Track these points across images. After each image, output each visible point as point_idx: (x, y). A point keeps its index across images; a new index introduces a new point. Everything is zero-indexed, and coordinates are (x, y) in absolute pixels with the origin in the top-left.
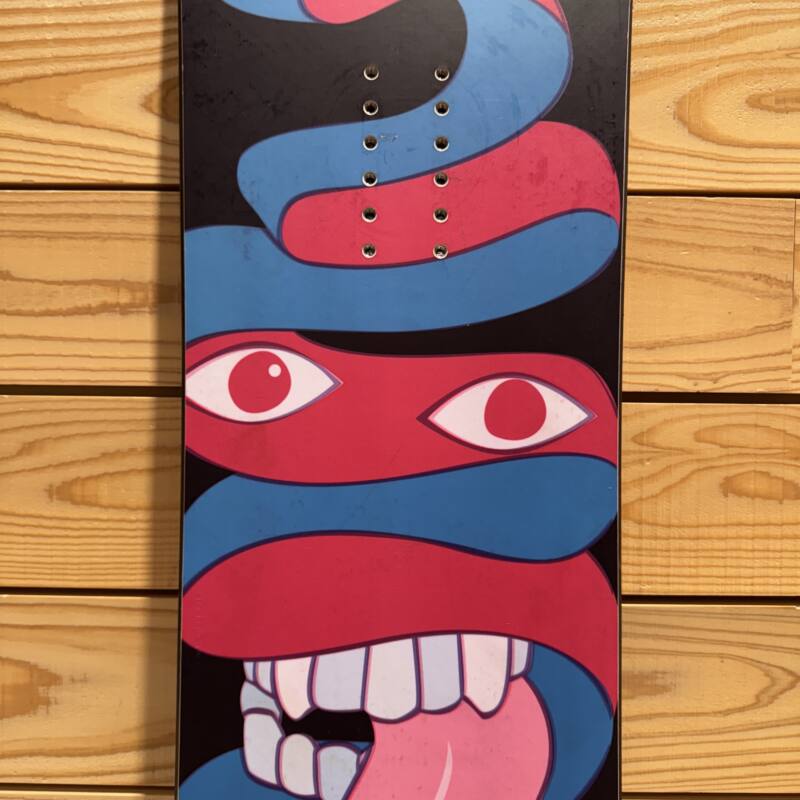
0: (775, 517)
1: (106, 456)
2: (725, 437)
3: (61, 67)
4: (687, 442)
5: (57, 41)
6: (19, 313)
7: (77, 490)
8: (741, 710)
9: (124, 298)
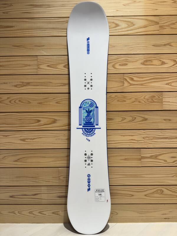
0: (122, 103)
1: (61, 99)
2: (118, 96)
3: (56, 63)
4: (114, 97)
5: (56, 61)
6: (53, 86)
7: (58, 103)
8: (120, 121)
9: (62, 85)
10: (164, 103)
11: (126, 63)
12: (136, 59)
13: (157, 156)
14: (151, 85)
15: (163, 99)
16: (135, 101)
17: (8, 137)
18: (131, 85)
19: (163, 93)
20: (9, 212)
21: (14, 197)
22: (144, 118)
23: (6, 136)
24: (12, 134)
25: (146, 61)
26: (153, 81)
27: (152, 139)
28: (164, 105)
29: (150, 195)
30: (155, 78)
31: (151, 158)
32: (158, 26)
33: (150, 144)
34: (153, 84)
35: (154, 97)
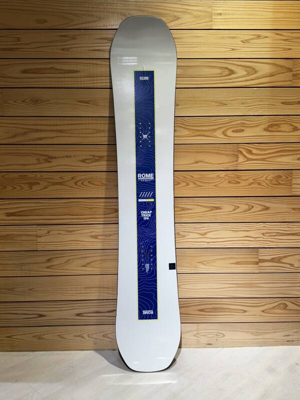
0: (235, 186)
2: (230, 175)
4: (224, 176)
8: (231, 211)
10: (294, 186)
11: (243, 128)
12: (256, 122)
13: (281, 259)
14: (276, 160)
15: (293, 179)
16: (252, 183)
17: (73, 233)
18: (249, 159)
19: (293, 171)
20: (75, 336)
21: (83, 315)
22: (264, 206)
23: (71, 232)
24: (79, 229)
25: (271, 126)
26: (280, 154)
27: (274, 236)
28: (293, 188)
29: (269, 310)
30: (283, 150)
31: (272, 262)
32: (291, 73)
33: (272, 242)
34: (280, 159)
35: (281, 177)
